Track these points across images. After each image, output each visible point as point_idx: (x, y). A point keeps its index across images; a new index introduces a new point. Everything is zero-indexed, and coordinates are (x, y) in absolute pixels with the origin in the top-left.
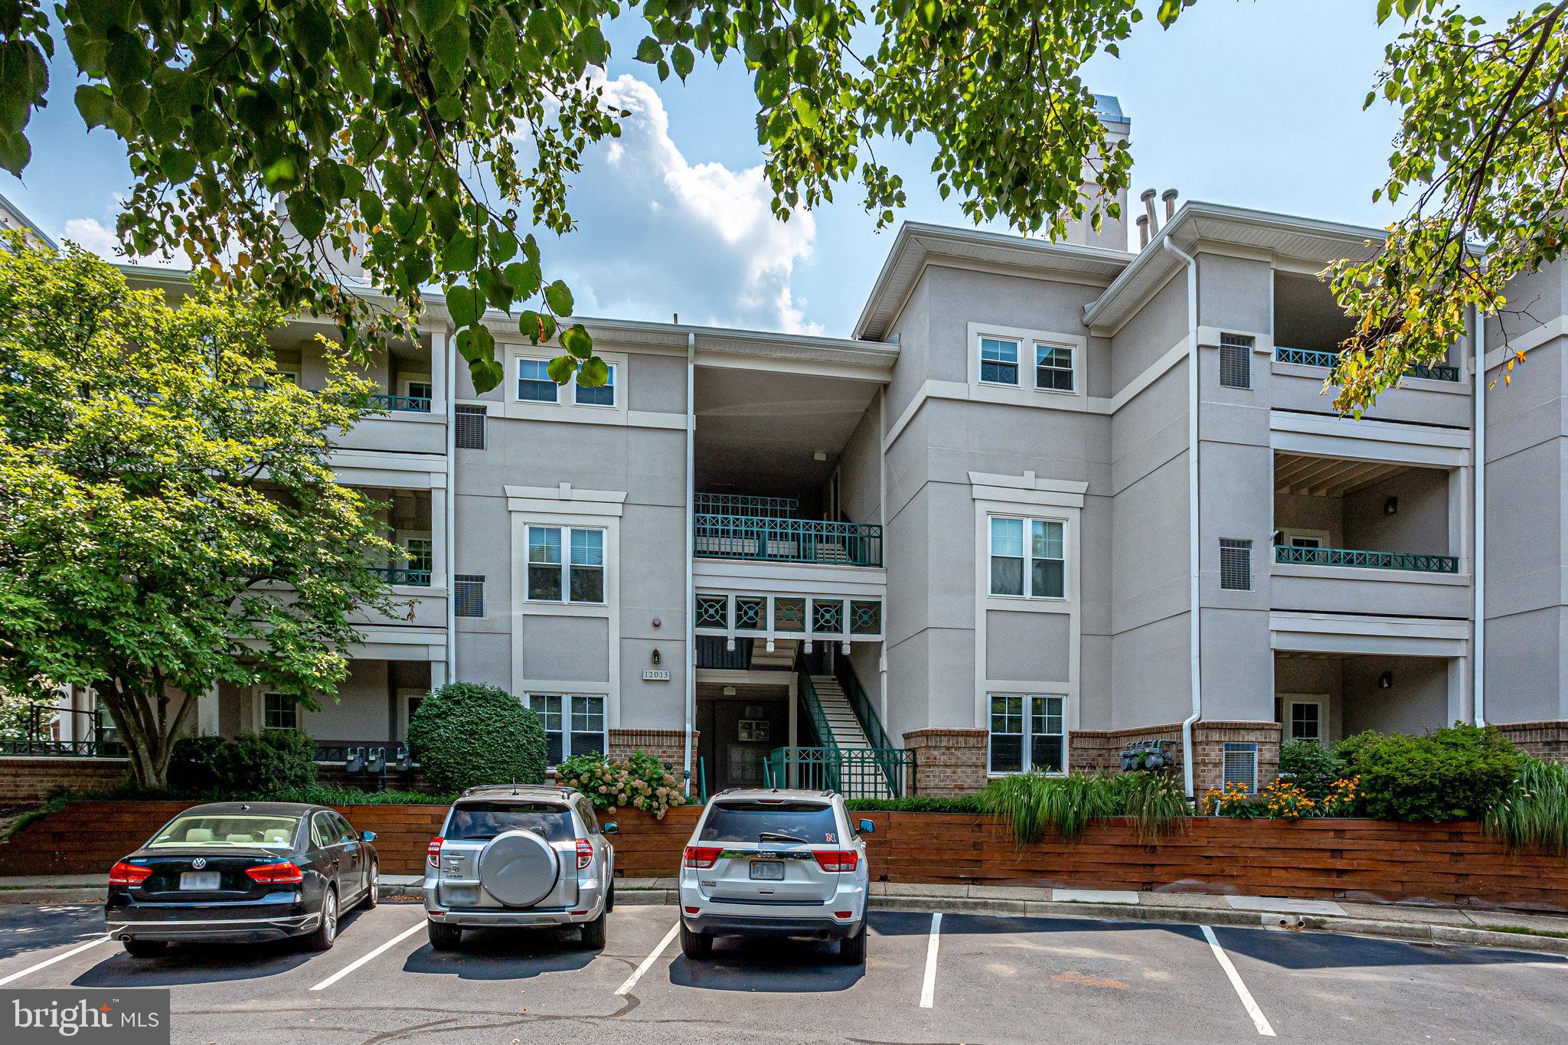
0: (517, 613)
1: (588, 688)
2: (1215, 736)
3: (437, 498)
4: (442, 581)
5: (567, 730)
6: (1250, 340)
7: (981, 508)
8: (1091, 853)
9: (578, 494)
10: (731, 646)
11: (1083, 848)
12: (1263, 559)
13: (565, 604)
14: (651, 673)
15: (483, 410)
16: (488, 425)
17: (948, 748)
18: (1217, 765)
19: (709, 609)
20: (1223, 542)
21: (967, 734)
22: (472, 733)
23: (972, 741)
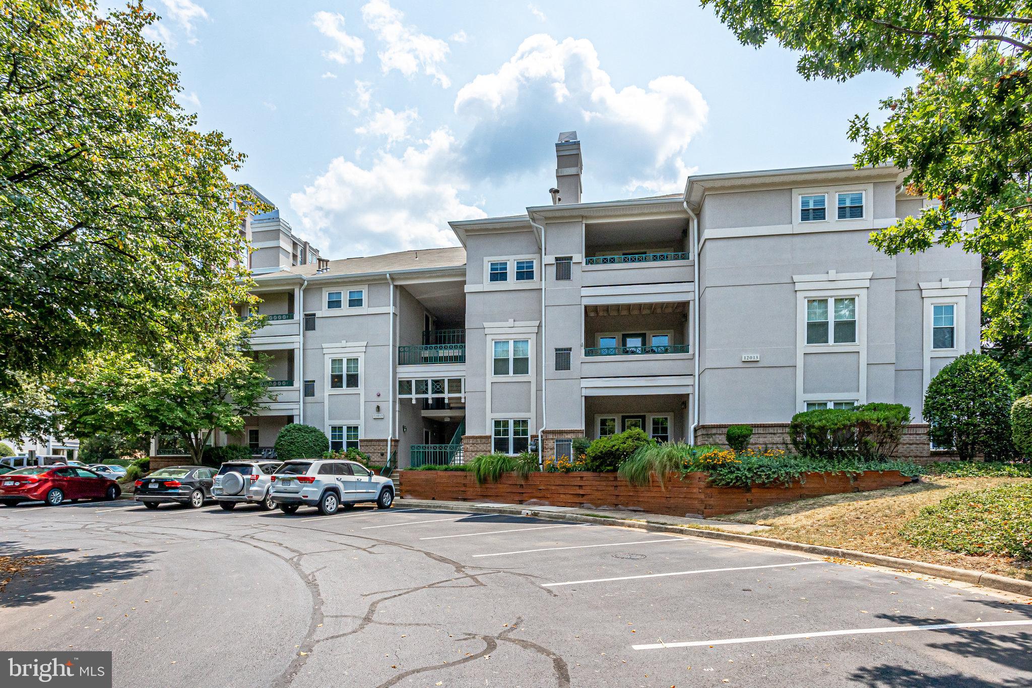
0: (326, 394)
1: (352, 423)
2: (551, 436)
3: (296, 352)
4: (298, 383)
5: (345, 440)
6: (571, 258)
7: (489, 338)
8: (502, 488)
9: (349, 344)
10: (414, 402)
11: (500, 486)
12: (578, 355)
13: (345, 389)
14: (376, 415)
15: (314, 315)
16: (317, 321)
17: (473, 444)
18: (552, 449)
19: (404, 386)
20: (557, 350)
21: (481, 437)
22: (291, 443)
23: (484, 440)
